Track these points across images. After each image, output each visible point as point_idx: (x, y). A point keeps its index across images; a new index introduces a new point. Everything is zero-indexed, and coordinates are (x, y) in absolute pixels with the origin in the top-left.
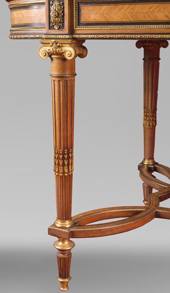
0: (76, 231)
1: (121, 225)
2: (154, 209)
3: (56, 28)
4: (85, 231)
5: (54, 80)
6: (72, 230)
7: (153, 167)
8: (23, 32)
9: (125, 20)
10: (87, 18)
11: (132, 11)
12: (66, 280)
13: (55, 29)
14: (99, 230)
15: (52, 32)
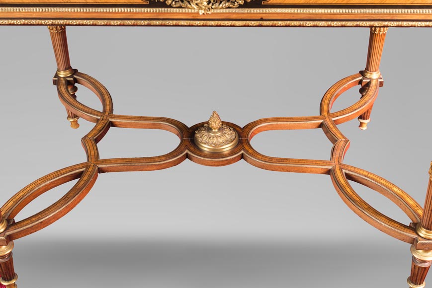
0: (14, 233)
1: (64, 207)
2: (95, 165)
4: (24, 230)
6: (8, 233)
7: (72, 79)
12: (13, 282)
14: (41, 223)
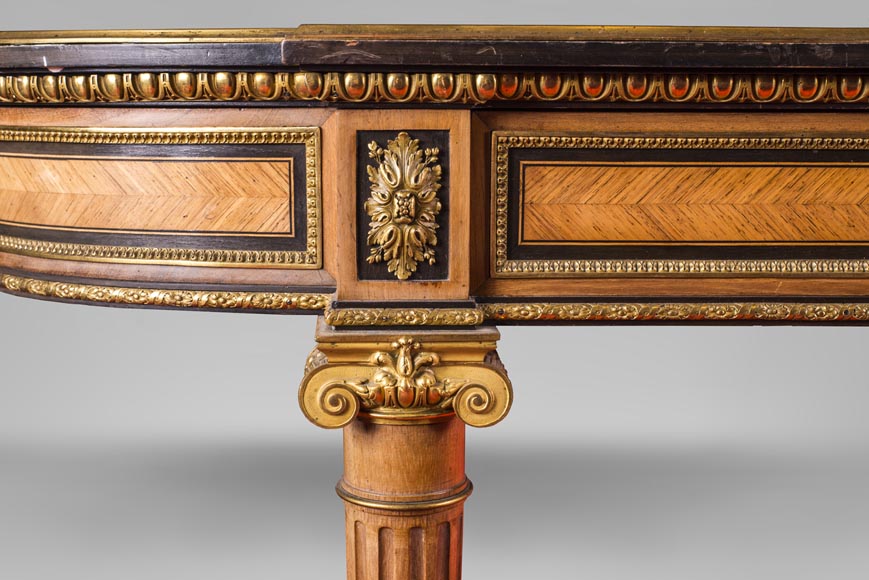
3: (400, 274)
5: (381, 530)
8: (69, 267)
9: (754, 235)
10: (558, 222)
11: (788, 196)
13: (392, 277)
15: (375, 290)
